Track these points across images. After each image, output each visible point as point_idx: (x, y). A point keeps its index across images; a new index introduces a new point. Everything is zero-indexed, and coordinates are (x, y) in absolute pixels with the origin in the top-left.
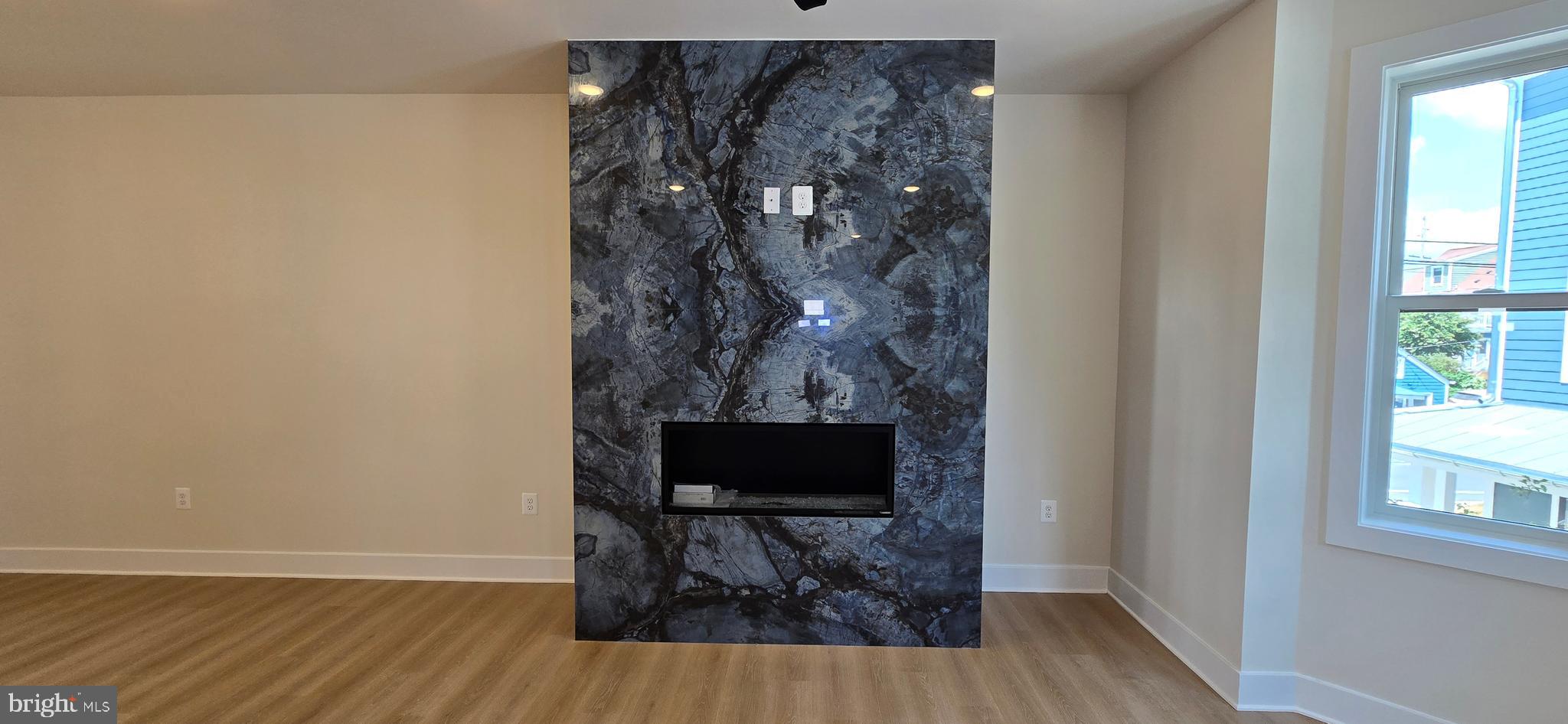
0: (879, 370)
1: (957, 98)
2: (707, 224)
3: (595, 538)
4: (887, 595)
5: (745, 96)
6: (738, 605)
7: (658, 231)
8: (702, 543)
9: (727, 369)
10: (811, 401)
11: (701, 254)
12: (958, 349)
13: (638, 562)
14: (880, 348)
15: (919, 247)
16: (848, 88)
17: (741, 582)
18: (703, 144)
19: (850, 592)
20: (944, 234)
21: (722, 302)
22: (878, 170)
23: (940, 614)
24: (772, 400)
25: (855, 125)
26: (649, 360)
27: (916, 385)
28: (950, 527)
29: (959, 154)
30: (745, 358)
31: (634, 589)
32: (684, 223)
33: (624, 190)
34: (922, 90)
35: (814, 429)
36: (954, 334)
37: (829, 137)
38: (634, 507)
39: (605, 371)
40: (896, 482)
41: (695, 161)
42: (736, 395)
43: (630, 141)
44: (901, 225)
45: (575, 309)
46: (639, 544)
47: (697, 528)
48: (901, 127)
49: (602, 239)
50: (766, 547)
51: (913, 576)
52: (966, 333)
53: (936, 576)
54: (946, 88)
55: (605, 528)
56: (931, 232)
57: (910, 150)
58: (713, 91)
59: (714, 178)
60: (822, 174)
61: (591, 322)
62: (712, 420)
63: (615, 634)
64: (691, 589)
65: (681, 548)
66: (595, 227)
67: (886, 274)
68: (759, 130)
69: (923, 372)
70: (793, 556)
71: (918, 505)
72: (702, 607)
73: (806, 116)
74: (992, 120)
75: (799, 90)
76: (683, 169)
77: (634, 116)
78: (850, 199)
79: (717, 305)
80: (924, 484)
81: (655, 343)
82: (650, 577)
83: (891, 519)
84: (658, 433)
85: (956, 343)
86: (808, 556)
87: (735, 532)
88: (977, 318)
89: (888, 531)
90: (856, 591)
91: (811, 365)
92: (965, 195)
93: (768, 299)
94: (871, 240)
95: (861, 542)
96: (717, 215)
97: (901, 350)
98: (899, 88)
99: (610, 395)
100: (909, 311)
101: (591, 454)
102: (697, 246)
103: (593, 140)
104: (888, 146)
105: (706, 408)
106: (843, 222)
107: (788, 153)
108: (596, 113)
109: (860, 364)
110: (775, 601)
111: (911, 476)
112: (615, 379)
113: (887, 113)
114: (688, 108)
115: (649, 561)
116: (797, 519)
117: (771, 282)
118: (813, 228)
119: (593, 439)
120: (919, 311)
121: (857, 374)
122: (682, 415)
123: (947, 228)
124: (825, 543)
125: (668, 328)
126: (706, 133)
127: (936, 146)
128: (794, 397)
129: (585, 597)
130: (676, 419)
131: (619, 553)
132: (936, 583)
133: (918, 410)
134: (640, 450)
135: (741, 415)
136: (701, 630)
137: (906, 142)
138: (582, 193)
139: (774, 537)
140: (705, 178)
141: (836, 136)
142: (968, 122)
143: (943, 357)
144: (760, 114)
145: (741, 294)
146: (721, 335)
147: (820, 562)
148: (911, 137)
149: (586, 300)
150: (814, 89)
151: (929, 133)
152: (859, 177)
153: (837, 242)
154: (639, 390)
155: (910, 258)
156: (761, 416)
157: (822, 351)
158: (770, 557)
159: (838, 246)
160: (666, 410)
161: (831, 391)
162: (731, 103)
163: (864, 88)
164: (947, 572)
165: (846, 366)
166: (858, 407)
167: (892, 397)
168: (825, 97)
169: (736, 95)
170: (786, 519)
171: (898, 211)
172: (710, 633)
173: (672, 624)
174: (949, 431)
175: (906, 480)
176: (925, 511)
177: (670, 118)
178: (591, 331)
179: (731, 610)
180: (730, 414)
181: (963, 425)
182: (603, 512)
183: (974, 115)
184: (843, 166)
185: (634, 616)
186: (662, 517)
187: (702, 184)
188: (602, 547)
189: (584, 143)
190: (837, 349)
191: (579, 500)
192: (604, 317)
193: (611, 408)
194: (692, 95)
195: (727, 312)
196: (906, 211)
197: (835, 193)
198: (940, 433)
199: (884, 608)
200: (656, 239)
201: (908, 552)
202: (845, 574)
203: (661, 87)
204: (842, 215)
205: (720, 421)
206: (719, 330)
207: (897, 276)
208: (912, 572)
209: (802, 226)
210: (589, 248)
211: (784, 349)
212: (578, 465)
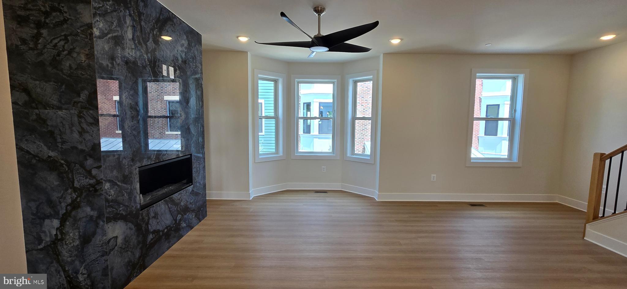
1: (197, 49)
2: (148, 75)
3: (117, 237)
4: (193, 211)
5: (156, 23)
6: (164, 237)
8: (153, 217)
12: (200, 128)
13: (134, 239)
16: (179, 35)
17: (165, 227)
19: (187, 215)
22: (185, 67)
23: (201, 211)
25: (181, 49)
28: (202, 183)
29: (198, 67)
31: (133, 253)
33: (119, 49)
34: (191, 43)
38: (131, 213)
41: (143, 44)
43: (120, 24)
46: (134, 230)
47: (151, 212)
48: (189, 54)
50: (170, 209)
51: (197, 202)
54: (195, 45)
55: (120, 230)
57: (191, 63)
58: (147, 15)
59: (149, 55)
60: (175, 64)
62: (154, 162)
64: (152, 239)
65: (147, 224)
70: (176, 209)
71: (196, 179)
72: (155, 245)
75: (169, 29)
76: (139, 47)
77: (121, 12)
78: (181, 75)
80: (197, 171)
81: (134, 130)
82: (138, 244)
83: (192, 185)
84: (138, 173)
86: (179, 207)
87: (162, 208)
89: (192, 190)
94: (185, 91)
95: (188, 196)
96: (151, 72)
98: (188, 40)
99: (119, 158)
101: (113, 192)
103: (104, 15)
104: (187, 59)
105: (152, 158)
107: (168, 53)
110: (173, 229)
113: (186, 48)
114: (140, 19)
115: (138, 236)
116: (176, 194)
119: (113, 184)
121: (185, 138)
122: (145, 162)
124: (182, 200)
126: (146, 33)
127: (195, 63)
130: (143, 165)
131: (127, 239)
132: (200, 202)
134: (131, 183)
135: (161, 158)
136: (155, 255)
138: (100, 44)
139: (171, 205)
141: (177, 51)
143: (198, 131)
144: (160, 33)
150: (172, 30)
151: (193, 58)
152: (182, 68)
158: (171, 212)
160: (139, 161)
162: (152, 24)
163: (182, 36)
166: (185, 150)
169: (154, 21)
170: (173, 196)
172: (158, 255)
173: (146, 261)
175: (194, 171)
177: (134, 20)
179: (162, 241)
182: (119, 222)
184: (179, 63)
185: (134, 266)
186: (141, 212)
187: (146, 56)
189: (99, 15)
194: (141, 13)
197: (178, 72)
199: (193, 215)
200: (132, 78)
201: (196, 195)
202: (186, 209)
203: (130, 3)
204: (180, 81)
212: (107, 200)
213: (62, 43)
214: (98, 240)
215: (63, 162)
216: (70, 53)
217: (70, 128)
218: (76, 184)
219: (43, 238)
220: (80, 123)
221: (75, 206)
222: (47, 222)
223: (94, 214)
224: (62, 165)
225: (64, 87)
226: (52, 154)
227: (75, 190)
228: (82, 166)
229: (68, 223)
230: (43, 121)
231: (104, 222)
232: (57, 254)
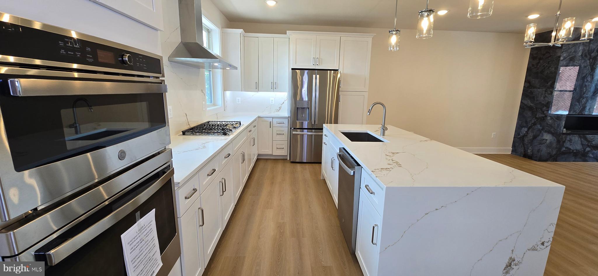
2: (587, 70)
3: (547, 140)
6: (573, 154)
8: (569, 141)
9: (583, 103)
13: (554, 145)
17: (575, 149)
18: (591, 52)
30: (588, 100)
31: (552, 151)
32: (582, 70)
33: (571, 63)
38: (556, 133)
42: (584, 108)
43: (575, 51)
46: (556, 141)
47: (568, 138)
50: (581, 141)
55: (550, 137)
62: (577, 114)
64: (564, 151)
70: (587, 143)
72: (565, 154)
76: (584, 58)
79: (584, 89)
82: (556, 148)
84: (565, 117)
86: (590, 143)
101: (550, 121)
102: (583, 76)
103: (567, 50)
105: (577, 111)
110: (580, 153)
115: (557, 145)
119: (551, 118)
122: (571, 113)
125: (573, 94)
131: (551, 143)
134: (561, 120)
135: (584, 113)
136: (564, 159)
139: (584, 139)
140: (589, 60)
158: (582, 144)
170: (587, 136)
173: (559, 158)
186: (562, 135)
212: (547, 124)
213: (547, 64)
214: (539, 138)
215: (535, 108)
216: (549, 68)
217: (541, 95)
218: (537, 116)
219: (520, 134)
220: (545, 93)
221: (535, 124)
222: (523, 128)
223: (541, 128)
224: (534, 109)
225: (543, 80)
226: (532, 105)
227: (536, 118)
228: (541, 110)
229: (530, 130)
230: (532, 93)
231: (543, 131)
232: (523, 140)
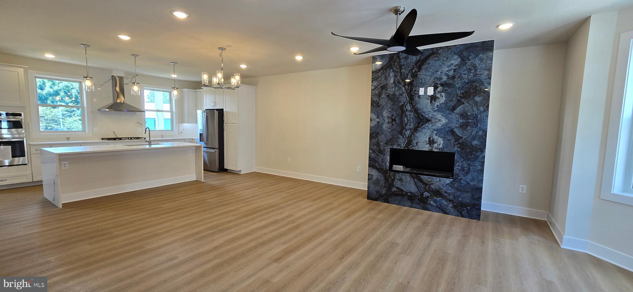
0: (450, 137)
1: (480, 58)
2: (404, 98)
3: (373, 175)
4: (450, 201)
5: (416, 64)
6: (407, 197)
7: (392, 100)
8: (399, 180)
9: (408, 135)
10: (430, 145)
11: (402, 106)
12: (477, 132)
13: (382, 182)
14: (451, 131)
15: (465, 103)
16: (446, 59)
17: (408, 191)
18: (404, 78)
19: (439, 198)
20: (474, 98)
21: (407, 118)
22: (454, 81)
23: (467, 209)
24: (419, 144)
25: (447, 69)
26: (388, 133)
27: (463, 142)
28: (472, 184)
29: (480, 75)
30: (412, 133)
31: (381, 189)
32: (398, 98)
33: (384, 91)
34: (469, 57)
35: (431, 152)
36: (476, 127)
37: (439, 73)
38: (382, 169)
39: (377, 135)
40: (455, 169)
41: (402, 82)
42: (410, 142)
43: (386, 78)
44: (460, 96)
45: (371, 120)
46: (383, 178)
47: (398, 176)
48: (461, 68)
49: (378, 103)
50: (415, 183)
51: (458, 196)
52: (480, 127)
53: (466, 198)
54: (477, 56)
55: (375, 173)
56: (470, 98)
57: (464, 75)
58: (407, 64)
59: (406, 86)
60: (437, 83)
61: (375, 123)
62: (403, 148)
63: (376, 199)
64: (395, 191)
65: (393, 180)
66: (377, 100)
67: (454, 110)
68: (419, 73)
69: (465, 138)
70: (423, 186)
71: (461, 176)
72: (398, 196)
73: (433, 68)
74: (492, 64)
75: (431, 61)
76: (398, 85)
77: (387, 72)
78: (444, 90)
79: (406, 119)
80: (463, 170)
81: (389, 129)
82: (385, 187)
83: (452, 179)
84: (389, 151)
85: (476, 130)
86: (427, 187)
87: (407, 178)
88: (484, 123)
89: (451, 183)
90: (441, 198)
91: (431, 135)
92: (482, 87)
93: (419, 117)
94: (450, 101)
95: (443, 184)
96: (407, 96)
97: (458, 132)
98: (461, 58)
99: (378, 141)
100: (461, 121)
101: (373, 155)
102: (401, 104)
103: (377, 79)
104: (457, 74)
105: (401, 145)
106: (442, 96)
107: (427, 79)
108: (378, 72)
109: (445, 135)
110: (417, 197)
111: (460, 168)
112: (379, 137)
113: (457, 65)
114: (401, 69)
115: (385, 183)
116: (425, 176)
117: (420, 113)
118: (433, 98)
119: (374, 152)
120: (464, 121)
121: (444, 138)
122: (395, 147)
123: (475, 97)
124: (432, 184)
125: (393, 125)
126: (405, 75)
127: (473, 73)
128: (425, 143)
129: (370, 189)
130: (394, 148)
131: (378, 180)
132: (466, 200)
133: (462, 149)
134: (384, 155)
135: (410, 148)
136: (398, 202)
137: (463, 72)
138: (374, 92)
139: (417, 180)
140: (404, 86)
141: (441, 73)
142: (484, 65)
143: (471, 134)
144: (420, 69)
145: (412, 116)
146: (406, 127)
147: (430, 189)
148: (465, 71)
149: (373, 118)
150: (435, 60)
151: (470, 69)
152: (448, 83)
153: (440, 102)
154: (385, 140)
155: (462, 106)
156: (416, 148)
157: (434, 131)
158: (416, 185)
159: (440, 103)
160: (391, 145)
161: (436, 143)
162: (412, 66)
163: (450, 59)
164: (470, 197)
165: (441, 136)
166: (444, 148)
167: (454, 145)
168: (438, 62)
169: (414, 64)
170: (421, 176)
171: (459, 92)
172: (399, 203)
173: (390, 199)
174: (473, 156)
175: (458, 169)
176: (464, 178)
177: (396, 72)
178: (374, 125)
179: (405, 198)
180: (408, 147)
181: (477, 154)
182: (375, 169)
183: (486, 63)
184: (443, 81)
185: (381, 196)
186: (389, 172)
187: (403, 88)
188: (374, 178)
189: (375, 80)
190: (439, 132)
191: (369, 166)
192: (378, 122)
193: (378, 144)
194: (402, 66)
195: (408, 121)
196: (462, 92)
197: (440, 89)
198: (470, 156)
199: (449, 204)
200: (391, 103)
201: (457, 189)
202: (437, 193)
203: (394, 64)
204: (442, 94)
205: (405, 149)
206: (406, 125)
207: (458, 111)
208: (458, 195)
209: (430, 98)
210: (375, 105)
211: (423, 131)
